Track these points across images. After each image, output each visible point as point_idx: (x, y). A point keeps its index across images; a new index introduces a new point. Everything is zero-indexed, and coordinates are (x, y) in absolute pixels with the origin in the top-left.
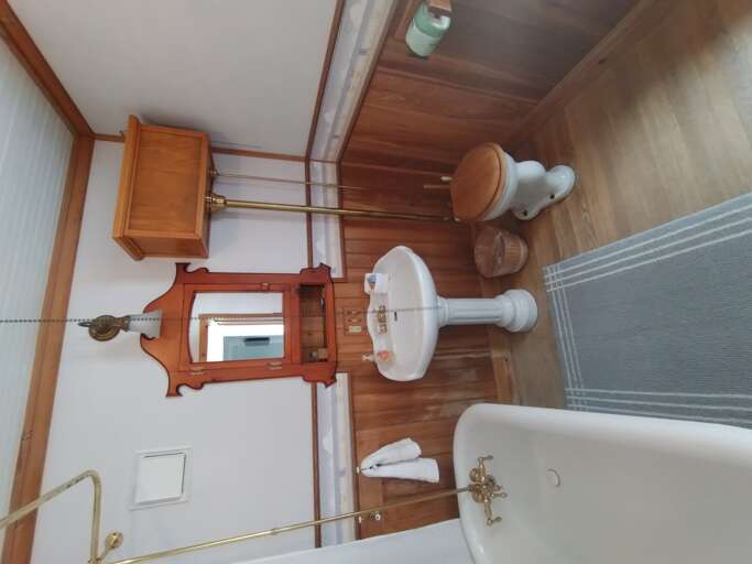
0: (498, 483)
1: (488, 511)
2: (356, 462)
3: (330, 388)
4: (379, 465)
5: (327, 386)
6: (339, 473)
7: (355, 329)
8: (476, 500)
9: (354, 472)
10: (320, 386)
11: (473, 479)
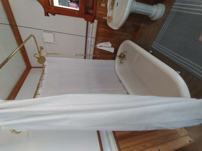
0: (126, 57)
1: (121, 61)
2: (96, 44)
3: (92, 24)
4: (101, 46)
5: (91, 23)
6: (91, 46)
7: (103, 5)
8: (120, 58)
9: (95, 46)
10: (89, 22)
11: (121, 54)
